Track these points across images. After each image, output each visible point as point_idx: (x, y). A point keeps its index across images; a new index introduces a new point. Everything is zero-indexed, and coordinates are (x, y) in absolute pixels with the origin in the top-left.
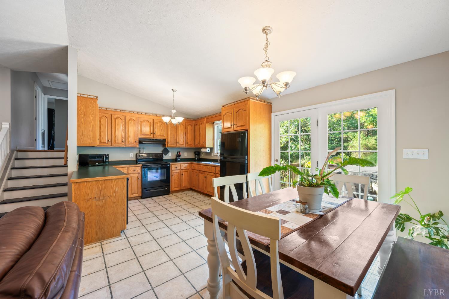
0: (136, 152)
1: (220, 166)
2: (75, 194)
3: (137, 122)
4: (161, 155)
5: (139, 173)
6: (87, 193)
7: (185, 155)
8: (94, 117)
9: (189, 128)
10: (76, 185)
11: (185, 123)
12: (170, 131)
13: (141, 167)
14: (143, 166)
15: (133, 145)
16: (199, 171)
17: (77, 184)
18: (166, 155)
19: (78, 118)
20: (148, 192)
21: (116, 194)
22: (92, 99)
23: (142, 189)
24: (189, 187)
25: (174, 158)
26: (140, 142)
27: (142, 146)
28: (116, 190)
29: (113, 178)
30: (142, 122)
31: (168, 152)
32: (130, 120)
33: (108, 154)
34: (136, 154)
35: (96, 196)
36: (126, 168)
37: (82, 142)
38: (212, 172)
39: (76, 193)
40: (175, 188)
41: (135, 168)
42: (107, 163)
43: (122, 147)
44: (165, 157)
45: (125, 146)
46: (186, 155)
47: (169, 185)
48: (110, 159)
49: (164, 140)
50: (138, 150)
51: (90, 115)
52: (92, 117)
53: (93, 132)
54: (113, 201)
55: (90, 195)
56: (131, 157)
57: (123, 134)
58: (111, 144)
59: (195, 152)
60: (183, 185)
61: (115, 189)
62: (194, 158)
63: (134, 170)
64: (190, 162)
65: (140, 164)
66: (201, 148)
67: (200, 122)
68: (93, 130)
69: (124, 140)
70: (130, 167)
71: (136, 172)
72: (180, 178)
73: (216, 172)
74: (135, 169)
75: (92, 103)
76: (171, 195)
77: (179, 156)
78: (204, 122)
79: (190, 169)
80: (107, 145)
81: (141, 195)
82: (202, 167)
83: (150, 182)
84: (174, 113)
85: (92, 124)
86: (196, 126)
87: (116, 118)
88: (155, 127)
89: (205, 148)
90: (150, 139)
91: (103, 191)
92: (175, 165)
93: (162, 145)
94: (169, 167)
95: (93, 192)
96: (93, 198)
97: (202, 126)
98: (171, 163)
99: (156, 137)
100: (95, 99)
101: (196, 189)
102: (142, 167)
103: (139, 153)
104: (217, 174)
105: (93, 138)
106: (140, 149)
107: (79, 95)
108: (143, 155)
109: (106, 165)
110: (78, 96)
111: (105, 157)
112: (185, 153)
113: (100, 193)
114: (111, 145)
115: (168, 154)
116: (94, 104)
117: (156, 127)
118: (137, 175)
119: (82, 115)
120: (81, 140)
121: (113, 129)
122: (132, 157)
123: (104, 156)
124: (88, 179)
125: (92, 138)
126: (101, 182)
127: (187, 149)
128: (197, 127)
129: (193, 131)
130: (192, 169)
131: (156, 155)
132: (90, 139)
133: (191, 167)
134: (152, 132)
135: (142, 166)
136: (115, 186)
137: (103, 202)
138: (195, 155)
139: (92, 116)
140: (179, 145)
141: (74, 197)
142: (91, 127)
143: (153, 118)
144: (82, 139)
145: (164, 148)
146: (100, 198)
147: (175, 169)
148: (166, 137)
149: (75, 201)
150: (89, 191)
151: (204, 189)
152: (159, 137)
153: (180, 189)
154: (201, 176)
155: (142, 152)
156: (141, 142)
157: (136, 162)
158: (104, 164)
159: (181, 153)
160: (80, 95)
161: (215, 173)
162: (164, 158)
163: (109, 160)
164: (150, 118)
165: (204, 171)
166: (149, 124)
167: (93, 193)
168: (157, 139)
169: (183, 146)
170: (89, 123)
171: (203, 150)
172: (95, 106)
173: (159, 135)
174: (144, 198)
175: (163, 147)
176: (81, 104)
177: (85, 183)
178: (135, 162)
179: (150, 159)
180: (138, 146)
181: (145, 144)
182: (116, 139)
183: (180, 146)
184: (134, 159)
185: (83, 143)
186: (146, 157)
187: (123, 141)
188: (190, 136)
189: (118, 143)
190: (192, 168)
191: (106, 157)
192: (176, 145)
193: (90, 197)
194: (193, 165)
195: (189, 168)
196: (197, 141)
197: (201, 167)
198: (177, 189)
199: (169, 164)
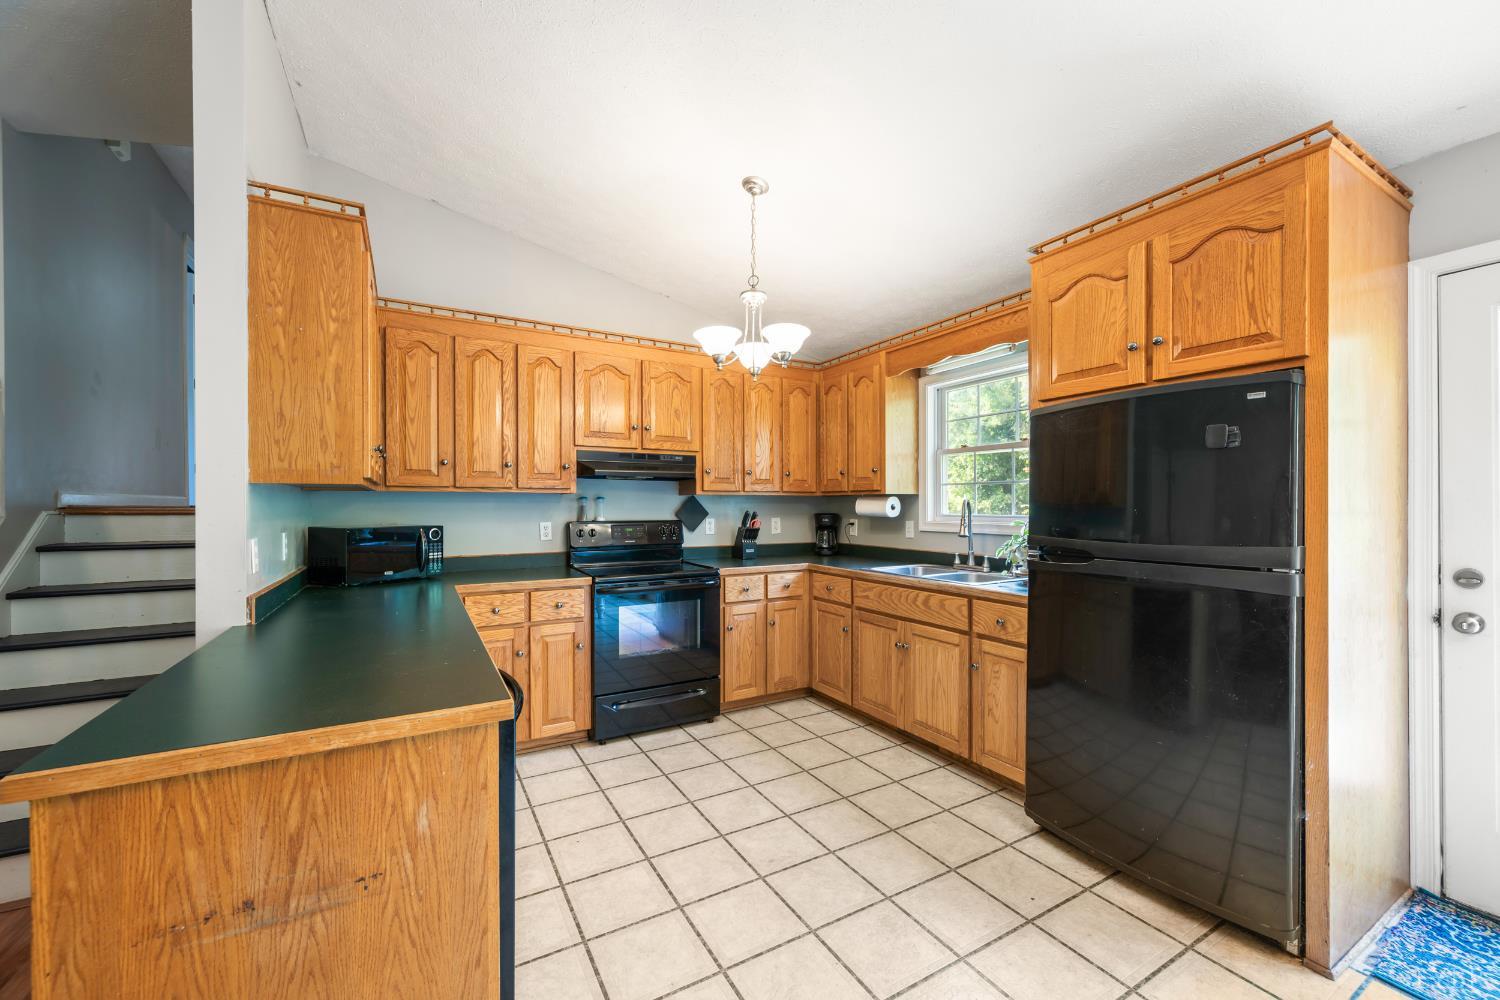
0: (564, 514)
1: (1026, 601)
2: (64, 893)
3: (572, 375)
4: (674, 529)
5: (578, 620)
6: (172, 876)
7: (775, 529)
8: (344, 321)
9: (797, 401)
10: (67, 819)
11: (777, 380)
12: (713, 415)
13: (588, 589)
14: (597, 587)
15: (550, 483)
16: (859, 609)
17: (83, 802)
18: (692, 529)
19: (253, 324)
20: (619, 711)
21: (421, 856)
22: (334, 216)
23: (594, 697)
24: (801, 682)
25: (729, 542)
26: (585, 470)
27: (592, 487)
28: (423, 823)
29: (390, 734)
30: (591, 373)
31: (704, 514)
32: (540, 362)
33: (441, 528)
34: (567, 526)
35: (255, 886)
36: (522, 597)
37: (281, 460)
38: (950, 625)
39: (72, 885)
40: (740, 688)
41: (562, 597)
42: (435, 568)
43: (501, 494)
44: (691, 540)
45: (514, 490)
46: (779, 531)
47: (716, 677)
48: (451, 549)
49: (689, 461)
50: (575, 505)
51: (323, 309)
52: (335, 320)
53: (338, 406)
54: (397, 914)
55: (200, 889)
56: (543, 538)
57: (509, 432)
58: (452, 479)
59: (818, 517)
60: (777, 674)
61: (409, 818)
62: (814, 545)
63: (557, 606)
64: (804, 565)
65: (583, 573)
66: (850, 498)
67: (851, 375)
68: (337, 394)
69: (510, 459)
70: (537, 590)
71: (564, 613)
72: (761, 640)
73: (976, 629)
74: (561, 600)
75: (331, 241)
76: (722, 724)
77: (753, 533)
78: (876, 368)
79: (806, 599)
80: (434, 481)
81: (588, 726)
82: (880, 595)
83: (629, 660)
84: (754, 305)
85: (332, 359)
86: (827, 394)
87: (476, 356)
88: (649, 396)
89: (879, 495)
90: (628, 455)
91: (314, 840)
92: (740, 579)
93: (674, 485)
94: (717, 587)
95: (227, 863)
96: (227, 912)
97: (865, 392)
98: (723, 571)
99: (652, 446)
100: (351, 219)
101: (842, 700)
102: (594, 593)
103: (580, 521)
104: (981, 636)
105: (338, 436)
106: (585, 503)
107: (260, 193)
108: (597, 527)
109: (431, 579)
110: (253, 200)
111: (424, 540)
112: (773, 520)
113: (294, 862)
114: (452, 483)
115: (700, 527)
116: (341, 245)
117: (653, 399)
118: (570, 627)
119: (280, 310)
120: (275, 450)
121: (463, 408)
122: (550, 537)
123: (420, 537)
124: (171, 761)
125: (332, 441)
126: (293, 768)
127: (784, 502)
128: (836, 399)
129: (811, 418)
130: (816, 598)
131: (654, 528)
132: (324, 442)
133: (811, 587)
134: (635, 422)
135: (592, 587)
136: (409, 795)
137: (312, 930)
138: (820, 528)
139: (334, 312)
140: (752, 484)
141: (54, 931)
142: (330, 377)
143: (640, 358)
144: (277, 442)
145: (683, 498)
146: (293, 905)
147: (741, 598)
148: (696, 447)
149: (62, 959)
150: (191, 855)
151: (893, 707)
152: (667, 446)
153: (762, 693)
154: (870, 637)
155: (589, 516)
156: (587, 469)
157: (566, 563)
158: (423, 575)
159: (760, 523)
160: (267, 195)
161: (968, 633)
162: (683, 545)
163: (447, 554)
164: (626, 358)
165: (887, 615)
166: (620, 383)
167: (229, 872)
168: (656, 457)
169: (769, 487)
170: (318, 354)
171: (863, 507)
172: (349, 257)
173: (668, 438)
174: (602, 742)
175: (680, 493)
176: (269, 242)
177: (158, 791)
178: (562, 563)
179: (626, 547)
180: (574, 489)
181: (604, 477)
182: (476, 453)
183: (758, 488)
184: (558, 547)
185: (286, 465)
186: (607, 539)
187: (507, 466)
188: (799, 444)
189: (487, 473)
190: (816, 593)
191: (429, 541)
192: (738, 485)
193: (203, 907)
194: (821, 581)
195: (800, 592)
196: (834, 466)
197: (871, 594)
198: (752, 692)
199: (716, 575)
